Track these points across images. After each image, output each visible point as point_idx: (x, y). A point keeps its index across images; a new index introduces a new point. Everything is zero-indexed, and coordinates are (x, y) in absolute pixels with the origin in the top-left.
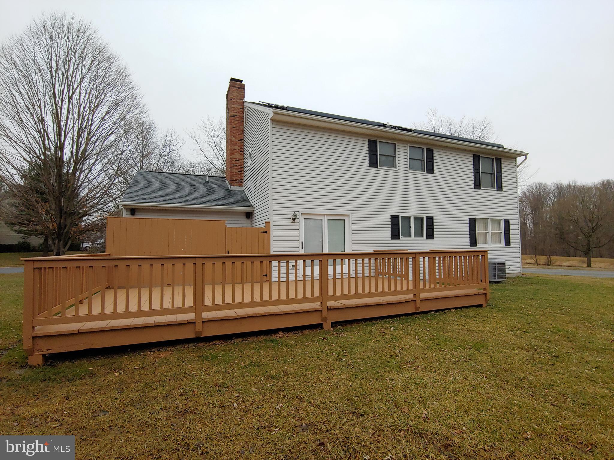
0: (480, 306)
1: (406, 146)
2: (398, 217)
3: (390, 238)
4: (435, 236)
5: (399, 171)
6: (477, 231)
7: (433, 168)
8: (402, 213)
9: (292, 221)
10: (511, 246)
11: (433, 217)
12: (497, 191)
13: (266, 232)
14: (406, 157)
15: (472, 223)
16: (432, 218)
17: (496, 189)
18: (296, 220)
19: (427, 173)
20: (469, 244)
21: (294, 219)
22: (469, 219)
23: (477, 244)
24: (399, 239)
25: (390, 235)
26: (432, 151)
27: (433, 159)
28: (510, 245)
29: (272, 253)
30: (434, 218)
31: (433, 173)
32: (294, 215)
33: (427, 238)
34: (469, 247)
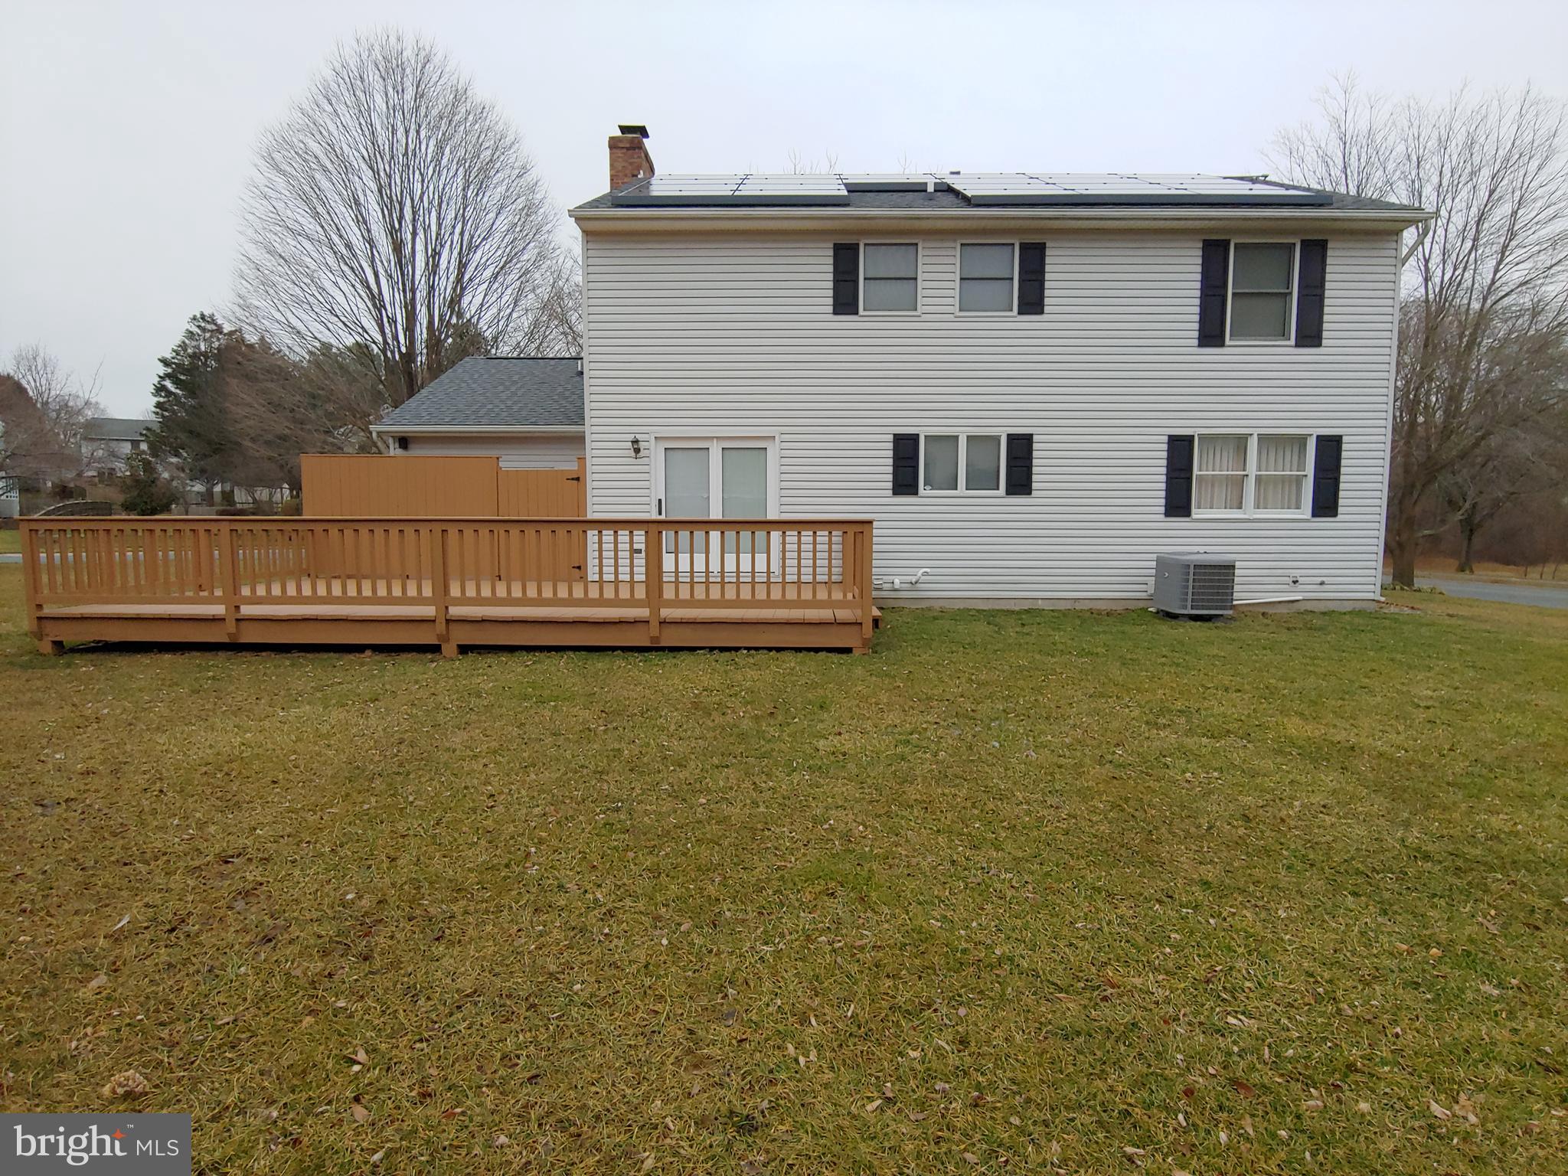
0: (847, 651)
1: (953, 245)
2: (914, 439)
3: (891, 492)
4: (1034, 486)
5: (925, 317)
6: (1196, 472)
7: (1042, 297)
8: (924, 427)
9: (633, 454)
10: (1340, 517)
11: (1032, 435)
12: (1297, 345)
13: (578, 479)
14: (950, 276)
15: (1180, 449)
16: (1028, 439)
17: (1293, 342)
18: (642, 453)
19: (1019, 313)
20: (1162, 509)
21: (637, 451)
22: (1170, 436)
23: (1194, 510)
24: (915, 493)
25: (890, 485)
26: (1041, 248)
27: (1041, 271)
28: (1335, 515)
29: (590, 516)
30: (1035, 437)
31: (1042, 312)
32: (635, 442)
33: (1010, 491)
34: (1162, 517)
